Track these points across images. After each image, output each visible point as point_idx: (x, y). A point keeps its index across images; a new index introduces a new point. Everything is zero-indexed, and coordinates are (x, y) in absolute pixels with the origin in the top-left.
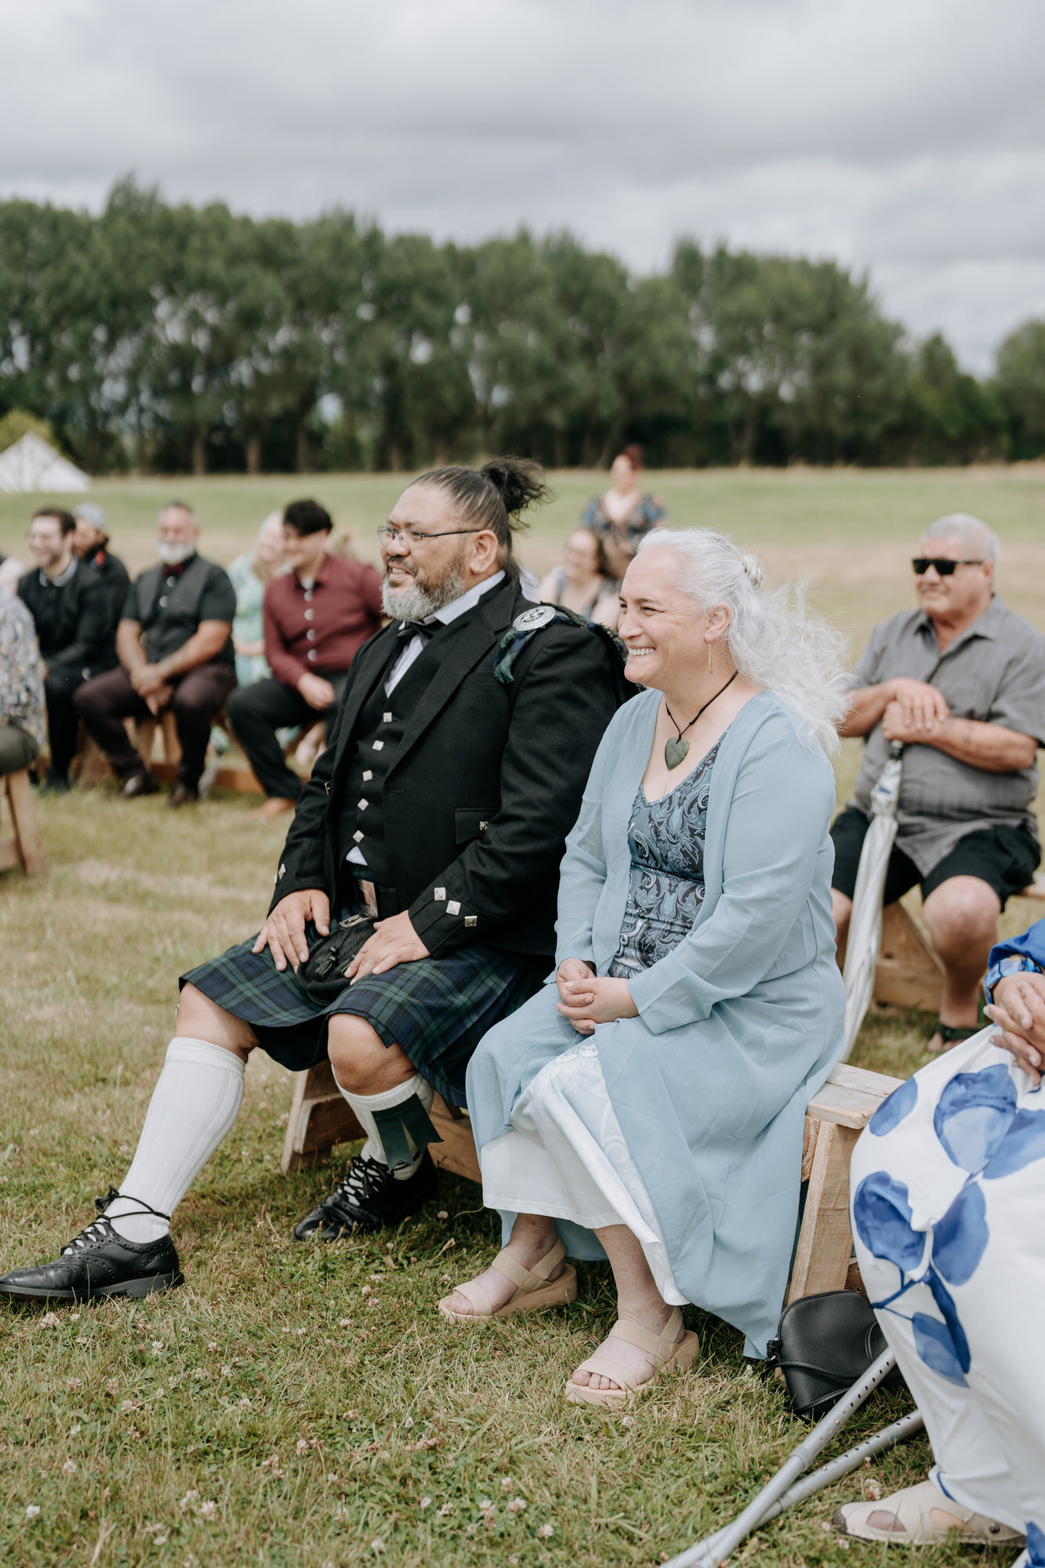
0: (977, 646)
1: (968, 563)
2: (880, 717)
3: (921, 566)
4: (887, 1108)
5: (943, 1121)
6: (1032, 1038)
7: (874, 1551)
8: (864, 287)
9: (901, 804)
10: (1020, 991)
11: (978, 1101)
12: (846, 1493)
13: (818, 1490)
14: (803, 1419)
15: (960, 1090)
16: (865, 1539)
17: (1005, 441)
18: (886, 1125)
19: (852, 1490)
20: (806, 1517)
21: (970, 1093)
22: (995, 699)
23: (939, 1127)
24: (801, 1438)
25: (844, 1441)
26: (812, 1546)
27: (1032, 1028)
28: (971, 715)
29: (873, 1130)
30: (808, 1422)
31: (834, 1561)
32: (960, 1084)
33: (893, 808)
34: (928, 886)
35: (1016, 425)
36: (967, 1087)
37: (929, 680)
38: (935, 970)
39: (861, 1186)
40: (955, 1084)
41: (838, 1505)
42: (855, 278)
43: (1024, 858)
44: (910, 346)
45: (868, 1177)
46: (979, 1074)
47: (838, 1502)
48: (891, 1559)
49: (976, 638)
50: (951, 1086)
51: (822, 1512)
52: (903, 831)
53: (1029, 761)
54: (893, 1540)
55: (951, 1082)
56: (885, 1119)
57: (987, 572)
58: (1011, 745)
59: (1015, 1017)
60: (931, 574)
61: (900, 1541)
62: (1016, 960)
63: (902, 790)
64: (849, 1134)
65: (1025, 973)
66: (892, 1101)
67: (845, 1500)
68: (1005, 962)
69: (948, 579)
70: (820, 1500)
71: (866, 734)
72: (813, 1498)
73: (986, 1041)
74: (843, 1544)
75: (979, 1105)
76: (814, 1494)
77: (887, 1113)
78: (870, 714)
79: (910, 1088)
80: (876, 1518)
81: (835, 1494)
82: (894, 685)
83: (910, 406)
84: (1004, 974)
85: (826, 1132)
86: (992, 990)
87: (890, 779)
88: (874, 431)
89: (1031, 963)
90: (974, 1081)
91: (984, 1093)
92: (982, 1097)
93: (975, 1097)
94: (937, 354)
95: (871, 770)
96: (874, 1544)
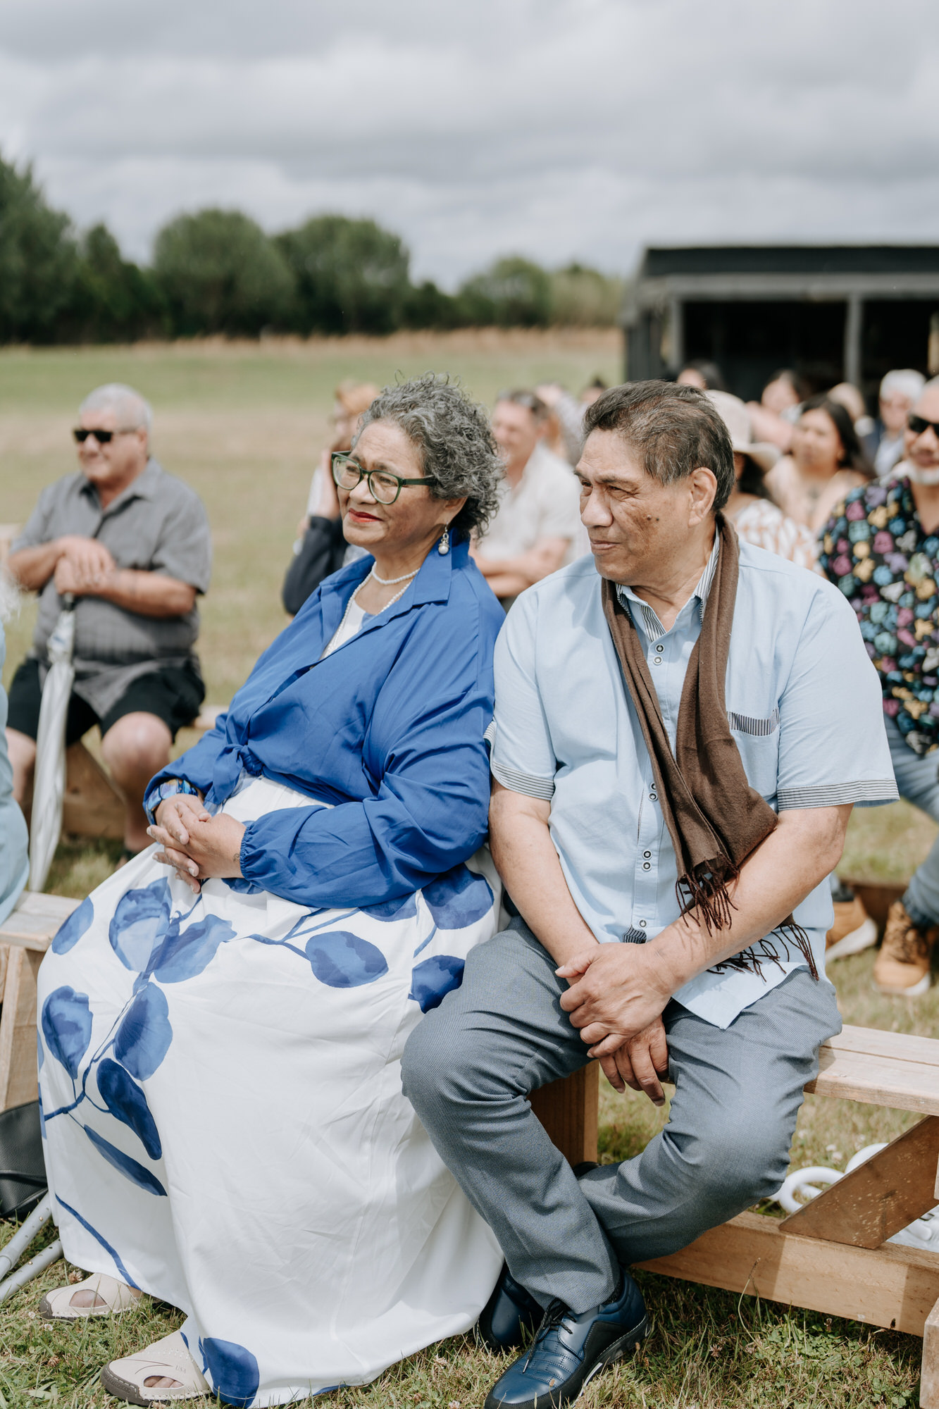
0: (136, 506)
1: (124, 432)
2: (52, 573)
3: (81, 435)
4: (67, 928)
5: (117, 934)
6: (190, 853)
7: (77, 1327)
8: (28, 179)
9: (77, 652)
10: (178, 810)
11: (148, 913)
12: (52, 1281)
13: (25, 1284)
14: (10, 1222)
15: (131, 905)
16: (68, 1319)
17: (168, 322)
18: (67, 944)
19: (57, 1277)
20: (14, 1311)
21: (141, 907)
22: (157, 550)
23: (114, 940)
24: (8, 1239)
25: (49, 1235)
26: (19, 1336)
27: (189, 843)
28: (135, 567)
29: (55, 950)
30: (14, 1224)
31: (40, 1344)
32: (131, 900)
33: (68, 657)
34: (105, 725)
35: (177, 306)
36: (137, 902)
37: (96, 535)
38: (117, 800)
39: (47, 1004)
40: (126, 900)
41: (44, 1293)
42: (20, 171)
43: (189, 693)
44: (77, 233)
45: (53, 994)
46: (147, 890)
47: (44, 1291)
48: (92, 1331)
49: (135, 499)
50: (122, 902)
51: (29, 1303)
52: (79, 677)
53: (189, 606)
54: (95, 1314)
55: (123, 898)
56: (66, 938)
57: (143, 437)
58: (172, 593)
59: (174, 834)
60: (91, 443)
61: (101, 1313)
62: (174, 784)
63: (75, 639)
64: (35, 956)
65: (182, 795)
66: (71, 922)
67: (50, 1288)
68: (164, 786)
69: (108, 448)
70: (27, 1293)
71: (40, 589)
72: (20, 1291)
73: (150, 858)
74: (48, 1327)
75: (149, 917)
76: (21, 1288)
77: (67, 933)
78: (42, 571)
79: (87, 909)
80: (78, 1298)
81: (41, 1284)
82: (63, 543)
83: (80, 291)
84: (164, 797)
85: (17, 955)
86: (154, 812)
87: (65, 630)
88: (48, 313)
89: (187, 785)
90: (144, 896)
91: (153, 905)
92: (152, 909)
93: (145, 910)
94: (100, 241)
95: (46, 623)
96: (77, 1321)
